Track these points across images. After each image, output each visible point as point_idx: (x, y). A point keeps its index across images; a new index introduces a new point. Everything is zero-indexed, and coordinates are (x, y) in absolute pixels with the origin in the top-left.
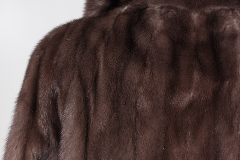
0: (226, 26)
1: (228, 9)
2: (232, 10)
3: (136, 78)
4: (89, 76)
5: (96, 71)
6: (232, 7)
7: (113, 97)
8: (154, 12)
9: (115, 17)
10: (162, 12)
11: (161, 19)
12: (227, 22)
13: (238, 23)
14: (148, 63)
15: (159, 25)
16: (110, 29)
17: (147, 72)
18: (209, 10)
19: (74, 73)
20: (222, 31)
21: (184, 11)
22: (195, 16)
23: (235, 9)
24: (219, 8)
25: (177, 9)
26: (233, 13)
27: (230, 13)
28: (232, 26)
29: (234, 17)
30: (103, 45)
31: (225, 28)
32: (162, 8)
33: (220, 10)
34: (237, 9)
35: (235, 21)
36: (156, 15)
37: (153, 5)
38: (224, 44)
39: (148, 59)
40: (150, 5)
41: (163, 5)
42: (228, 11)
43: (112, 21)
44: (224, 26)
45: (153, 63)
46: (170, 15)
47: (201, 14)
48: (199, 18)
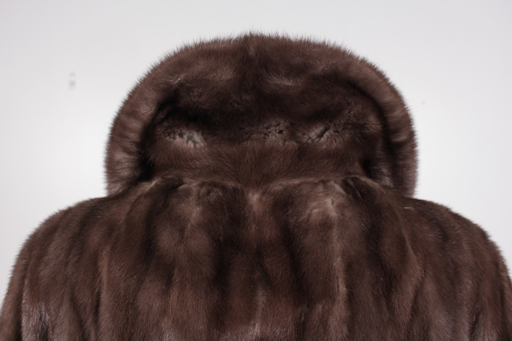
0: (311, 211)
1: (317, 181)
2: (324, 182)
3: (157, 305)
4: (85, 299)
5: (97, 290)
6: (323, 178)
7: (122, 334)
8: (188, 193)
9: (134, 201)
10: (201, 194)
11: (198, 204)
12: (314, 204)
13: (334, 205)
14: (177, 278)
15: (194, 215)
16: (121, 222)
17: (174, 294)
18: (278, 186)
19: (64, 293)
20: (304, 219)
21: (235, 190)
22: (254, 198)
23: (328, 181)
24: (296, 182)
25: (224, 188)
26: (326, 187)
27: (320, 188)
28: (322, 209)
29: (327, 195)
30: (108, 248)
31: (310, 215)
32: (202, 185)
33: (300, 185)
34: (333, 180)
35: (329, 201)
36: (191, 198)
37: (190, 180)
38: (309, 240)
39: (176, 271)
40: (186, 180)
41: (205, 180)
42: (316, 184)
43: (128, 207)
44: (308, 212)
45: (185, 277)
46: (213, 196)
47: (263, 193)
48: (260, 200)
